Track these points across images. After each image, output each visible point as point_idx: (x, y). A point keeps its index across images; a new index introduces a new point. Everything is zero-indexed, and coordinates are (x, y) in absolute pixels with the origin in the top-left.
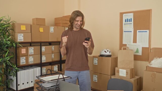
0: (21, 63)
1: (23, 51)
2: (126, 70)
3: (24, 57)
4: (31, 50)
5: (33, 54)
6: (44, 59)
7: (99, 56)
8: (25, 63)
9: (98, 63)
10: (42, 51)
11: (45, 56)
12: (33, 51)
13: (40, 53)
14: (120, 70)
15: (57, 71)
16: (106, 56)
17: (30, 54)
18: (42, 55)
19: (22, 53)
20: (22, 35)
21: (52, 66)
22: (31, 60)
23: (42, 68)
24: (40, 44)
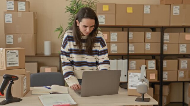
4: (114, 36)
5: (116, 41)
6: (132, 49)
11: (134, 45)
12: (116, 38)
13: (126, 41)
15: (154, 68)
17: (112, 41)
18: (129, 43)
20: (104, 16)
21: (147, 61)
22: (114, 48)
23: (129, 62)
24: (127, 29)
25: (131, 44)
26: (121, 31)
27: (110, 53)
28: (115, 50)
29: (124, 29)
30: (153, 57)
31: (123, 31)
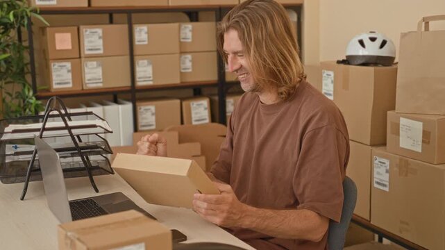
0: (54, 82)
1: (63, 41)
2: (421, 124)
3: (64, 64)
4: (93, 38)
5: (101, 52)
6: (145, 74)
7: (339, 62)
8: (70, 85)
9: (334, 91)
10: (137, 43)
11: (150, 63)
12: (99, 43)
13: (128, 52)
14: (403, 121)
15: (207, 121)
16: (360, 62)
17: (87, 52)
18: (136, 58)
19: (58, 47)
21: (184, 103)
22: (95, 73)
23: (138, 108)
24: (125, 16)
25: (143, 59)
26: (106, 24)
27: (83, 89)
28: (96, 79)
29: (115, 16)
30: (197, 91)
31: (111, 22)
